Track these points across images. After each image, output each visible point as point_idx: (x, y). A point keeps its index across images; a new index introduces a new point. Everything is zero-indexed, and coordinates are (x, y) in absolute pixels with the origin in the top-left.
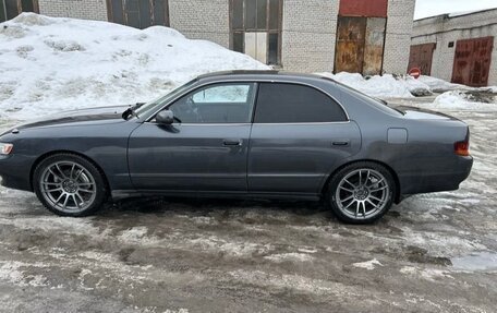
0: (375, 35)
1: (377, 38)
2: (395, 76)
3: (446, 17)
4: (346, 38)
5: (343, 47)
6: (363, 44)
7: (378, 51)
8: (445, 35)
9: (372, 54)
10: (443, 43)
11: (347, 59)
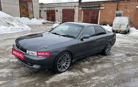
0: (30, 7)
1: (31, 8)
2: (37, 19)
3: (42, 4)
4: (22, 7)
5: (22, 9)
6: (27, 9)
7: (32, 11)
8: (43, 8)
9: (30, 12)
10: (43, 11)
11: (23, 13)
